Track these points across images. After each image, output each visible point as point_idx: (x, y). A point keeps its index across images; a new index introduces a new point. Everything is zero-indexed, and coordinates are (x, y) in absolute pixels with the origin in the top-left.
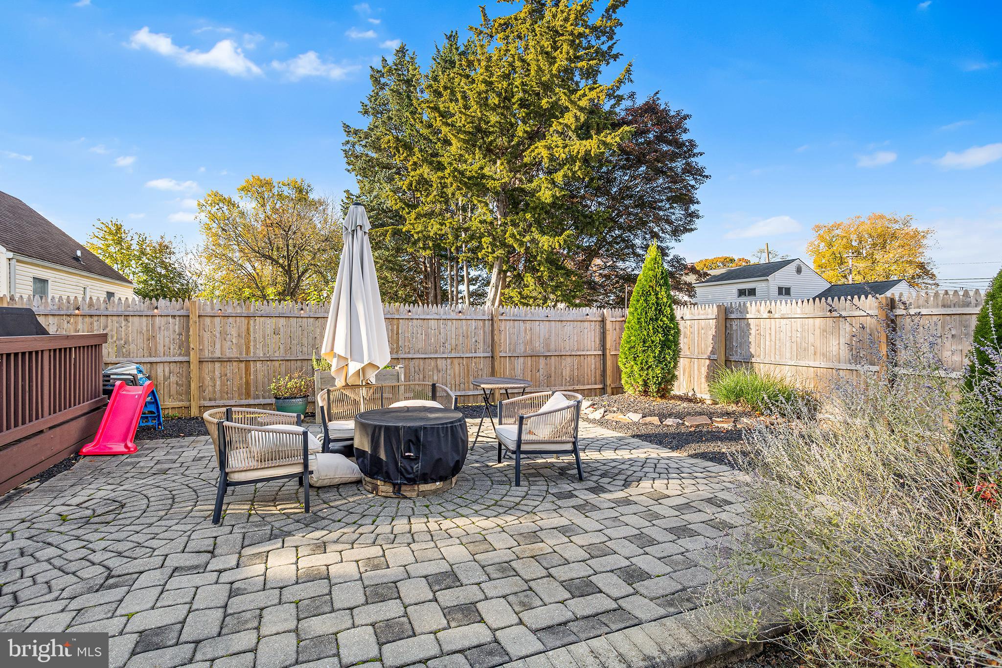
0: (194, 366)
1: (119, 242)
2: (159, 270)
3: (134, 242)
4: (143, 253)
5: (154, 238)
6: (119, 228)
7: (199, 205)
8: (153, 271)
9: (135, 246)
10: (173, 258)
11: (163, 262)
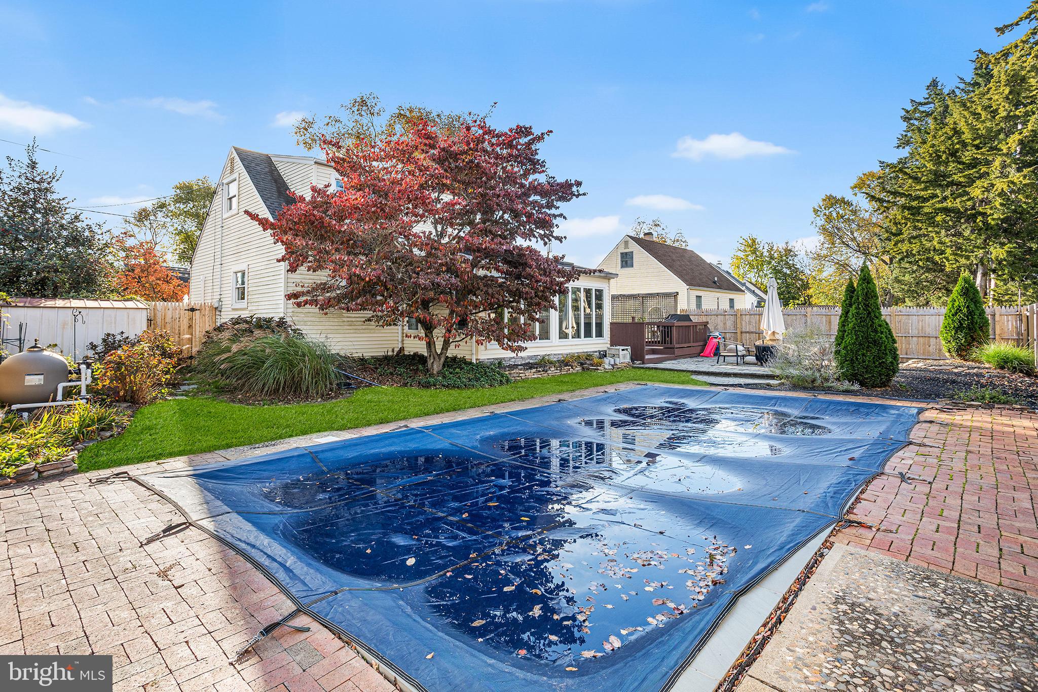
0: (739, 334)
1: (754, 252)
2: (785, 270)
3: (765, 250)
4: (772, 258)
5: (780, 245)
6: (754, 241)
7: (814, 211)
8: (780, 272)
9: (766, 254)
10: (796, 259)
11: (787, 263)
